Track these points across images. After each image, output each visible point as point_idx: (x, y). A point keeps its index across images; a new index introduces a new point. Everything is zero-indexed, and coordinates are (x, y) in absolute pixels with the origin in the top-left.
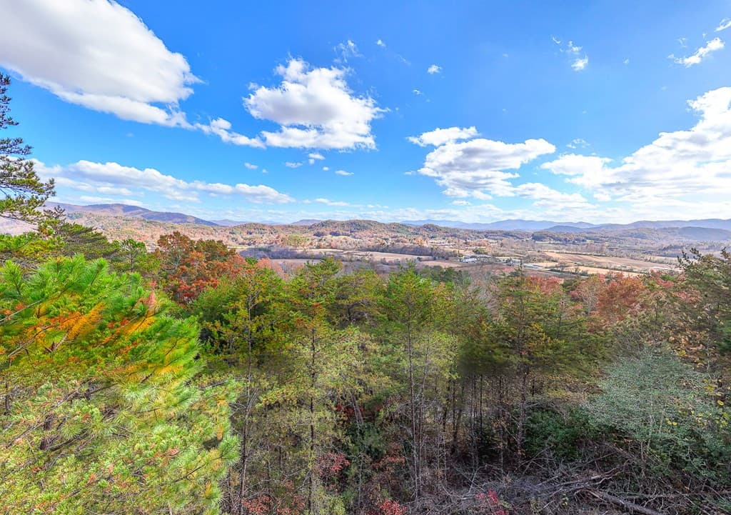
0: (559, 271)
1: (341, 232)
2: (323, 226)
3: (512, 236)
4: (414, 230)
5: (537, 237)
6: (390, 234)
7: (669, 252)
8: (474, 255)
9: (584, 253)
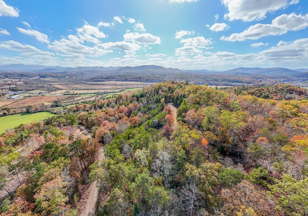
7: (93, 80)
8: (14, 93)
9: (69, 83)
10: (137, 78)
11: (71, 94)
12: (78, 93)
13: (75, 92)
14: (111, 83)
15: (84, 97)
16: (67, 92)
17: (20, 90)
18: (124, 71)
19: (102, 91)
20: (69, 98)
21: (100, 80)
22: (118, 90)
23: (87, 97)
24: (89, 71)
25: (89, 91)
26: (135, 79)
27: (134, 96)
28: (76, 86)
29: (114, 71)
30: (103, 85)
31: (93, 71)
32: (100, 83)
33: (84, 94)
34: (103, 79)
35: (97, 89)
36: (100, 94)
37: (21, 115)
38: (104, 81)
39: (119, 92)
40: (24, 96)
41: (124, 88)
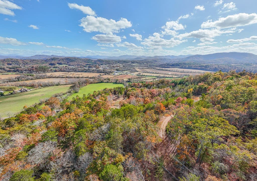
0: (139, 75)
1: (63, 63)
2: (52, 60)
3: (126, 62)
4: (94, 61)
5: (133, 62)
6: (85, 63)
7: (161, 66)
8: (117, 71)
9: (144, 68)
10: (203, 66)
11: (141, 75)
12: (145, 75)
13: (144, 74)
14: (174, 70)
15: (147, 78)
16: (139, 73)
17: (120, 71)
18: (193, 59)
19: (162, 75)
20: (138, 78)
21: (166, 66)
22: (176, 76)
23: (149, 78)
24: (161, 59)
25: (153, 75)
26: (199, 68)
27: (174, 82)
28: (148, 70)
29: (182, 60)
30: (166, 70)
31: (165, 59)
32: (164, 69)
33: (149, 76)
34: (169, 66)
35: (159, 73)
36: (160, 77)
37: (113, 84)
38: (169, 67)
39: (176, 78)
40: (120, 74)
41: (183, 75)
